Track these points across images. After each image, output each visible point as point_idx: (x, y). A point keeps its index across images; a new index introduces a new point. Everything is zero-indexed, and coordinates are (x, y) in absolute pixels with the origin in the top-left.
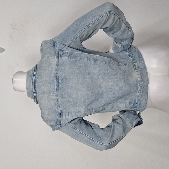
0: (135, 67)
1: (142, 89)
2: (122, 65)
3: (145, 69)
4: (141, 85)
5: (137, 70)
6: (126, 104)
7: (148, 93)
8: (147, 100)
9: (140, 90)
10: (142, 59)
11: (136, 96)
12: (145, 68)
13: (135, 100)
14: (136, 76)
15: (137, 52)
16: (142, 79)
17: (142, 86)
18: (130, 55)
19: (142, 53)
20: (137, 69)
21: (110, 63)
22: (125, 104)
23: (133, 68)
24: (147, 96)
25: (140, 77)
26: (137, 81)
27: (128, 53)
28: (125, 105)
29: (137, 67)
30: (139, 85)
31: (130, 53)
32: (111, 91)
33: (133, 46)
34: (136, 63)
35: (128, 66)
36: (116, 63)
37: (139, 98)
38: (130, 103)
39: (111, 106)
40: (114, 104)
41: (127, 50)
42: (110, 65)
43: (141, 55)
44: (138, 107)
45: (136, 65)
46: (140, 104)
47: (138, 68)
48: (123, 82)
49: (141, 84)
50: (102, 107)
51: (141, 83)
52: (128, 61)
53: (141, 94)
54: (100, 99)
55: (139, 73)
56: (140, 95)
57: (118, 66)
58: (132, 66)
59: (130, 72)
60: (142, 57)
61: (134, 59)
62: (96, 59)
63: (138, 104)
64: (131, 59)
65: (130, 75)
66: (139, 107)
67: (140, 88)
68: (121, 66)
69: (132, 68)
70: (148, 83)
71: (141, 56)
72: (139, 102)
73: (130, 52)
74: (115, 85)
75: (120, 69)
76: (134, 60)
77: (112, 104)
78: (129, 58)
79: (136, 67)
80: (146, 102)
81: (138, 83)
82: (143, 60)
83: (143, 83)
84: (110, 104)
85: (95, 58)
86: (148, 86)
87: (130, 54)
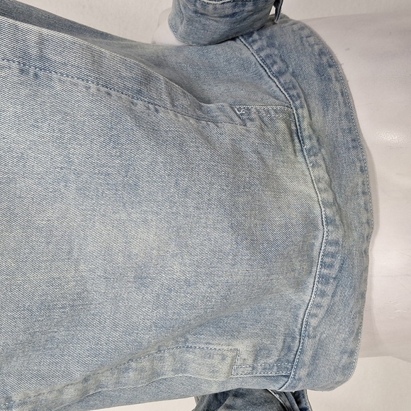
0: (295, 134)
1: (333, 272)
2: (221, 118)
3: (353, 152)
4: (331, 249)
5: (309, 150)
6: (234, 358)
7: (363, 296)
8: (358, 334)
9: (322, 276)
10: (337, 87)
11: (297, 307)
12: (356, 142)
13: (289, 335)
14: (302, 187)
15: (311, 46)
16: (339, 210)
17: (333, 256)
18: (268, 62)
19: (341, 56)
20: (308, 144)
21: (139, 92)
22: (229, 360)
23: (288, 137)
24: (360, 313)
25: (328, 196)
26: (310, 224)
27: (260, 50)
28: (231, 366)
29: (310, 138)
30: (317, 244)
31: (268, 51)
32: (141, 279)
33: (286, 19)
34: (306, 113)
35: (258, 122)
36: (184, 101)
37: (314, 322)
38: (258, 353)
39: (142, 370)
40: (162, 359)
41: (250, 34)
42: (140, 105)
43: (333, 64)
44: (303, 373)
45: (305, 124)
46: (315, 357)
47: (315, 141)
48: (226, 224)
49: (329, 243)
50: (80, 386)
51: (333, 237)
52: (260, 95)
53: (325, 301)
54: (61, 334)
55: (321, 172)
56: (318, 306)
57: (198, 119)
58: (282, 125)
59: (270, 162)
60: (341, 79)
61: (294, 87)
62: (42, 57)
63: (307, 358)
64: (273, 85)
65: (269, 180)
66: (309, 375)
67: (324, 265)
68: (216, 123)
69: (280, 138)
70: (368, 237)
71: (331, 71)
72: (309, 344)
73: (271, 45)
74: (173, 248)
75: (207, 140)
76: (294, 92)
77: (146, 363)
78: (261, 78)
79: (306, 133)
80: (351, 346)
81: (315, 237)
82: (346, 94)
83: (341, 232)
84: (133, 364)
85: (34, 51)
86: (366, 252)
87: (268, 56)
